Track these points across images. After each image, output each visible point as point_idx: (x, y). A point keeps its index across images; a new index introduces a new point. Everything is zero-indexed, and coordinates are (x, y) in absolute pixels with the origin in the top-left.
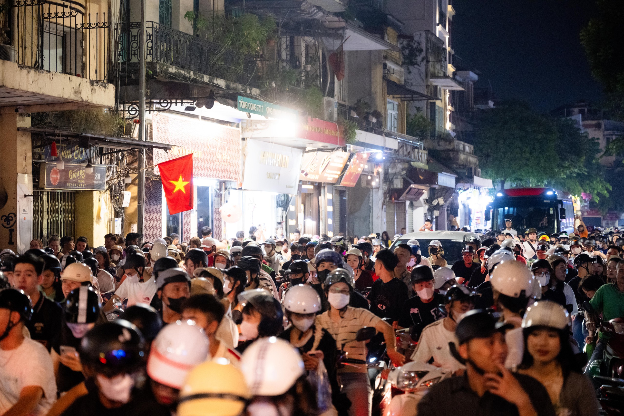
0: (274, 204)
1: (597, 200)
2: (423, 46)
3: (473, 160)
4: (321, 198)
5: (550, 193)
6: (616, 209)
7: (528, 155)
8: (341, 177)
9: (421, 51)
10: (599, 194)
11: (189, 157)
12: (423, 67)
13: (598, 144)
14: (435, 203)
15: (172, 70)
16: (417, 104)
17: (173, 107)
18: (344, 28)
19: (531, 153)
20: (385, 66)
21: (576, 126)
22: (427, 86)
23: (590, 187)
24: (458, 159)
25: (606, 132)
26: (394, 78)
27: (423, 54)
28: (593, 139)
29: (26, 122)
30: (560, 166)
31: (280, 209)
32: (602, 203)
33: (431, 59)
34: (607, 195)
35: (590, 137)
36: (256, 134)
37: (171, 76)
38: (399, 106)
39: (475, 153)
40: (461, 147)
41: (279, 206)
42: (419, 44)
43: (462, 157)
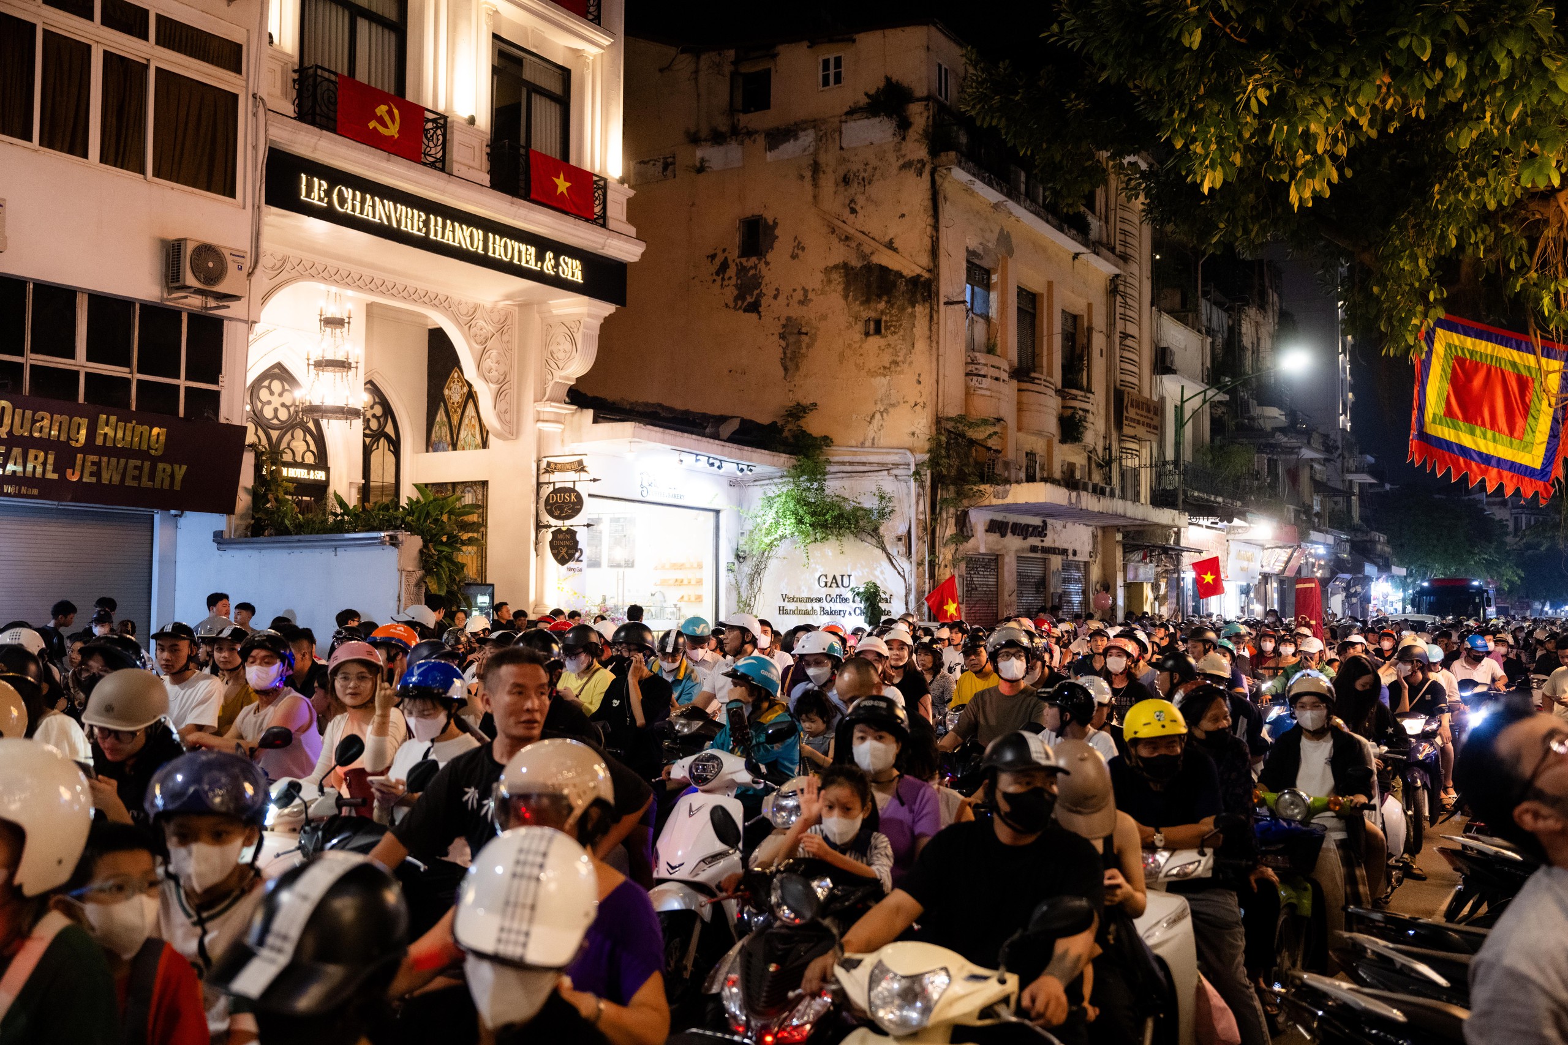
0: (1238, 592)
1: (1506, 587)
2: (1340, 444)
3: (1387, 549)
4: (1268, 586)
5: (1476, 583)
6: (1527, 597)
7: (1435, 542)
8: (1285, 568)
9: (1337, 448)
10: (1508, 581)
11: (1217, 558)
12: (1339, 464)
13: (1507, 526)
14: (1353, 590)
15: (1196, 494)
16: (1336, 499)
17: (1201, 522)
18: (1300, 448)
19: (1438, 540)
20: (1312, 467)
21: (1479, 506)
22: (1343, 481)
23: (1499, 573)
24: (1375, 549)
25: (1513, 511)
26: (1318, 477)
27: (1340, 451)
28: (1501, 520)
29: (1119, 537)
30: (1470, 552)
31: (1243, 596)
32: (1510, 591)
33: (1347, 455)
34: (1519, 582)
35: (1497, 518)
36: (1237, 537)
37: (1197, 499)
38: (1322, 501)
39: (1388, 542)
40: (1377, 538)
41: (1242, 593)
42: (1335, 441)
43: (1379, 547)
